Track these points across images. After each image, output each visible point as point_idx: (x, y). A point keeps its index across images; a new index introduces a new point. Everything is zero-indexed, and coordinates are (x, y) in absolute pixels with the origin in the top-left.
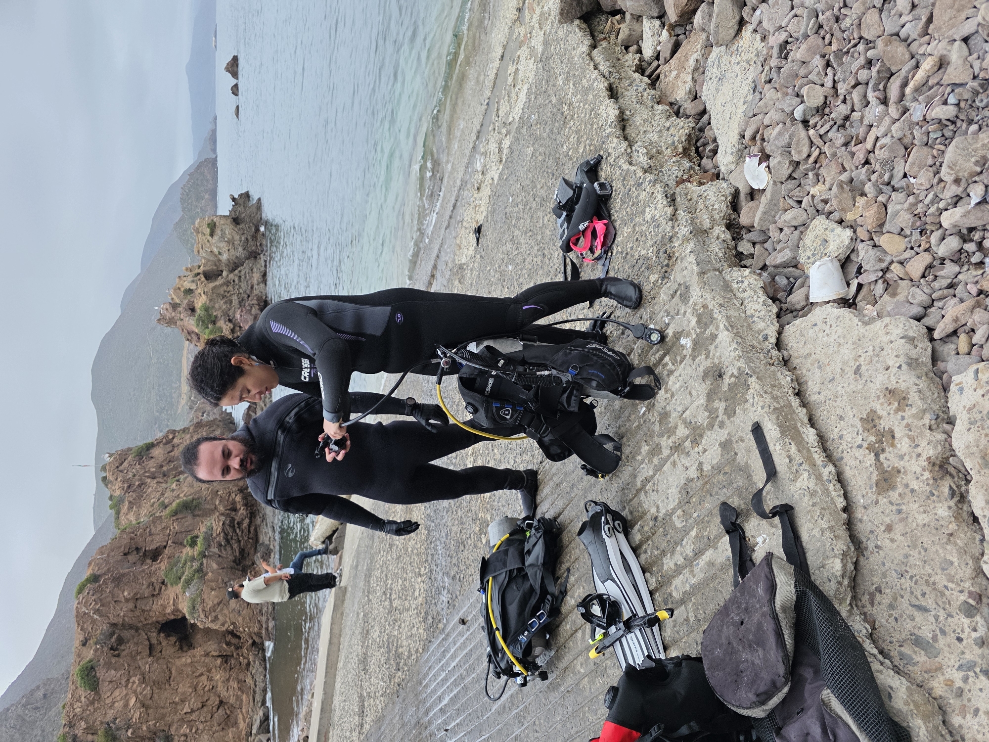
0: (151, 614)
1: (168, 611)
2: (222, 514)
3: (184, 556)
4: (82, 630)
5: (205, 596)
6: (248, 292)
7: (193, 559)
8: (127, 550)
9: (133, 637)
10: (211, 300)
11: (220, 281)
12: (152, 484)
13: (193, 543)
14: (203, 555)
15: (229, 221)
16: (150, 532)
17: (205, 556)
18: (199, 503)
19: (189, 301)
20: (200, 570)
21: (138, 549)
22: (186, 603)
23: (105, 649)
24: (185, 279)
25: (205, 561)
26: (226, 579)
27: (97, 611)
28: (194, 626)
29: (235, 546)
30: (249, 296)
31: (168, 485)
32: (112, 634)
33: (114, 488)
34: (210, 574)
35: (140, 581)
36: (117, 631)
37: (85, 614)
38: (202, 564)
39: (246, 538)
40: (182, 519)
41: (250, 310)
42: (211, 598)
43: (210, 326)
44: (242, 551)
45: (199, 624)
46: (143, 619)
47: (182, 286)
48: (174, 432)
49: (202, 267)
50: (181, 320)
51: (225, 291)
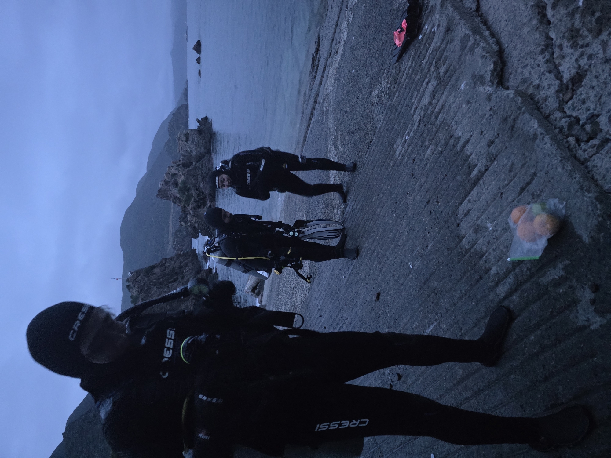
6: (207, 172)
10: (187, 178)
11: (191, 168)
15: (196, 132)
24: (172, 168)
31: (163, 289)
33: (133, 291)
43: (186, 193)
47: (171, 172)
48: (166, 259)
49: (181, 161)
50: (171, 190)
51: (194, 173)
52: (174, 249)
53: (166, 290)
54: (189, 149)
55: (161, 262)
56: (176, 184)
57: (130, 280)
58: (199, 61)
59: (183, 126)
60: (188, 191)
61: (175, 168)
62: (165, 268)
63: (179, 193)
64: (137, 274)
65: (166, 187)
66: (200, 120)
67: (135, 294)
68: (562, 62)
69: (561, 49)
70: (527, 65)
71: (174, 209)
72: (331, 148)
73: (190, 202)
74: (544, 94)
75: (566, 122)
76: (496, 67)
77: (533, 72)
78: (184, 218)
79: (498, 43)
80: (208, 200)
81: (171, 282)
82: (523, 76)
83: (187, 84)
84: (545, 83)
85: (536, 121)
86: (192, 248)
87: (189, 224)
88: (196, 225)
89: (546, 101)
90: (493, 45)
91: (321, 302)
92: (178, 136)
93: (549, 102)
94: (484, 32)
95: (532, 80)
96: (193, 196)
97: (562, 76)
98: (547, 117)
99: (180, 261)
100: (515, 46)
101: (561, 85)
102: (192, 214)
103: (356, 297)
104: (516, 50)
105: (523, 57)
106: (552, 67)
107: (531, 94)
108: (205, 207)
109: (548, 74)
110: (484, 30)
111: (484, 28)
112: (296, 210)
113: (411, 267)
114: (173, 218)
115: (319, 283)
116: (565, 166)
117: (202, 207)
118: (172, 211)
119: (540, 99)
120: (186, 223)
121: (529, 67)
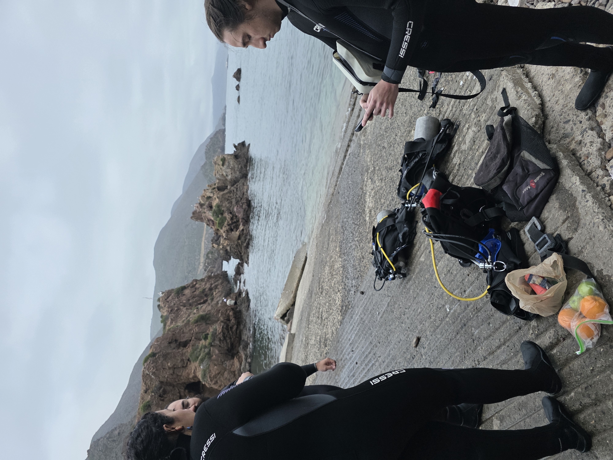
0: (182, 378)
1: (191, 376)
2: (222, 322)
3: (200, 345)
4: (145, 384)
5: (211, 368)
6: (241, 197)
7: (205, 347)
8: (170, 341)
9: (172, 390)
10: (221, 202)
11: (226, 191)
12: (183, 309)
13: (206, 338)
14: (211, 345)
15: (232, 157)
16: (183, 331)
17: (212, 346)
18: (209, 317)
19: (209, 202)
20: (209, 354)
21: (176, 341)
22: (200, 372)
23: (157, 396)
24: (207, 191)
25: (212, 348)
26: (223, 360)
27: (154, 373)
28: (204, 386)
29: (228, 341)
30: (241, 199)
31: (192, 311)
32: (161, 388)
33: (163, 311)
34: (214, 356)
35: (177, 358)
36: (163, 386)
37: (147, 374)
38: (210, 350)
39: (234, 337)
40: (200, 325)
41: (242, 206)
42: (215, 370)
43: (220, 216)
44: (232, 344)
45: (207, 385)
46: (177, 381)
47: (206, 195)
48: (196, 281)
49: (216, 185)
50: (205, 213)
51: (229, 197)
52: (205, 270)
53: (195, 311)
54: (225, 174)
55: (192, 283)
56: (211, 207)
57: (161, 299)
58: (238, 88)
59: (219, 150)
60: (222, 214)
61: (210, 191)
62: (196, 289)
63: (213, 215)
64: (168, 294)
65: (201, 210)
66: (236, 145)
67: (165, 314)
68: (604, 121)
69: (604, 108)
70: (569, 121)
71: (207, 232)
72: (367, 181)
73: (223, 225)
74: (586, 151)
75: (608, 181)
76: (538, 120)
77: (574, 128)
78: (216, 241)
79: (540, 96)
80: (241, 224)
81: (200, 304)
82: (565, 131)
83: (225, 109)
84: (587, 140)
85: (578, 178)
86: (223, 270)
87: (221, 247)
88: (228, 248)
89: (588, 157)
90: (535, 98)
91: (353, 337)
92: (215, 160)
93: (591, 159)
94: (526, 84)
95: (574, 136)
96: (226, 219)
97: (604, 134)
98: (589, 174)
99: (210, 283)
100: (558, 100)
101: (604, 143)
102: (225, 237)
103: (389, 335)
104: (558, 105)
105: (566, 113)
106: (595, 125)
107: (573, 149)
108: (238, 231)
109: (590, 132)
110: (526, 83)
111: (526, 80)
112: (329, 240)
113: (448, 310)
114: (205, 239)
115: (352, 317)
116: (607, 226)
117: (235, 230)
118: (205, 232)
119: (582, 155)
120: (219, 245)
121: (571, 122)
